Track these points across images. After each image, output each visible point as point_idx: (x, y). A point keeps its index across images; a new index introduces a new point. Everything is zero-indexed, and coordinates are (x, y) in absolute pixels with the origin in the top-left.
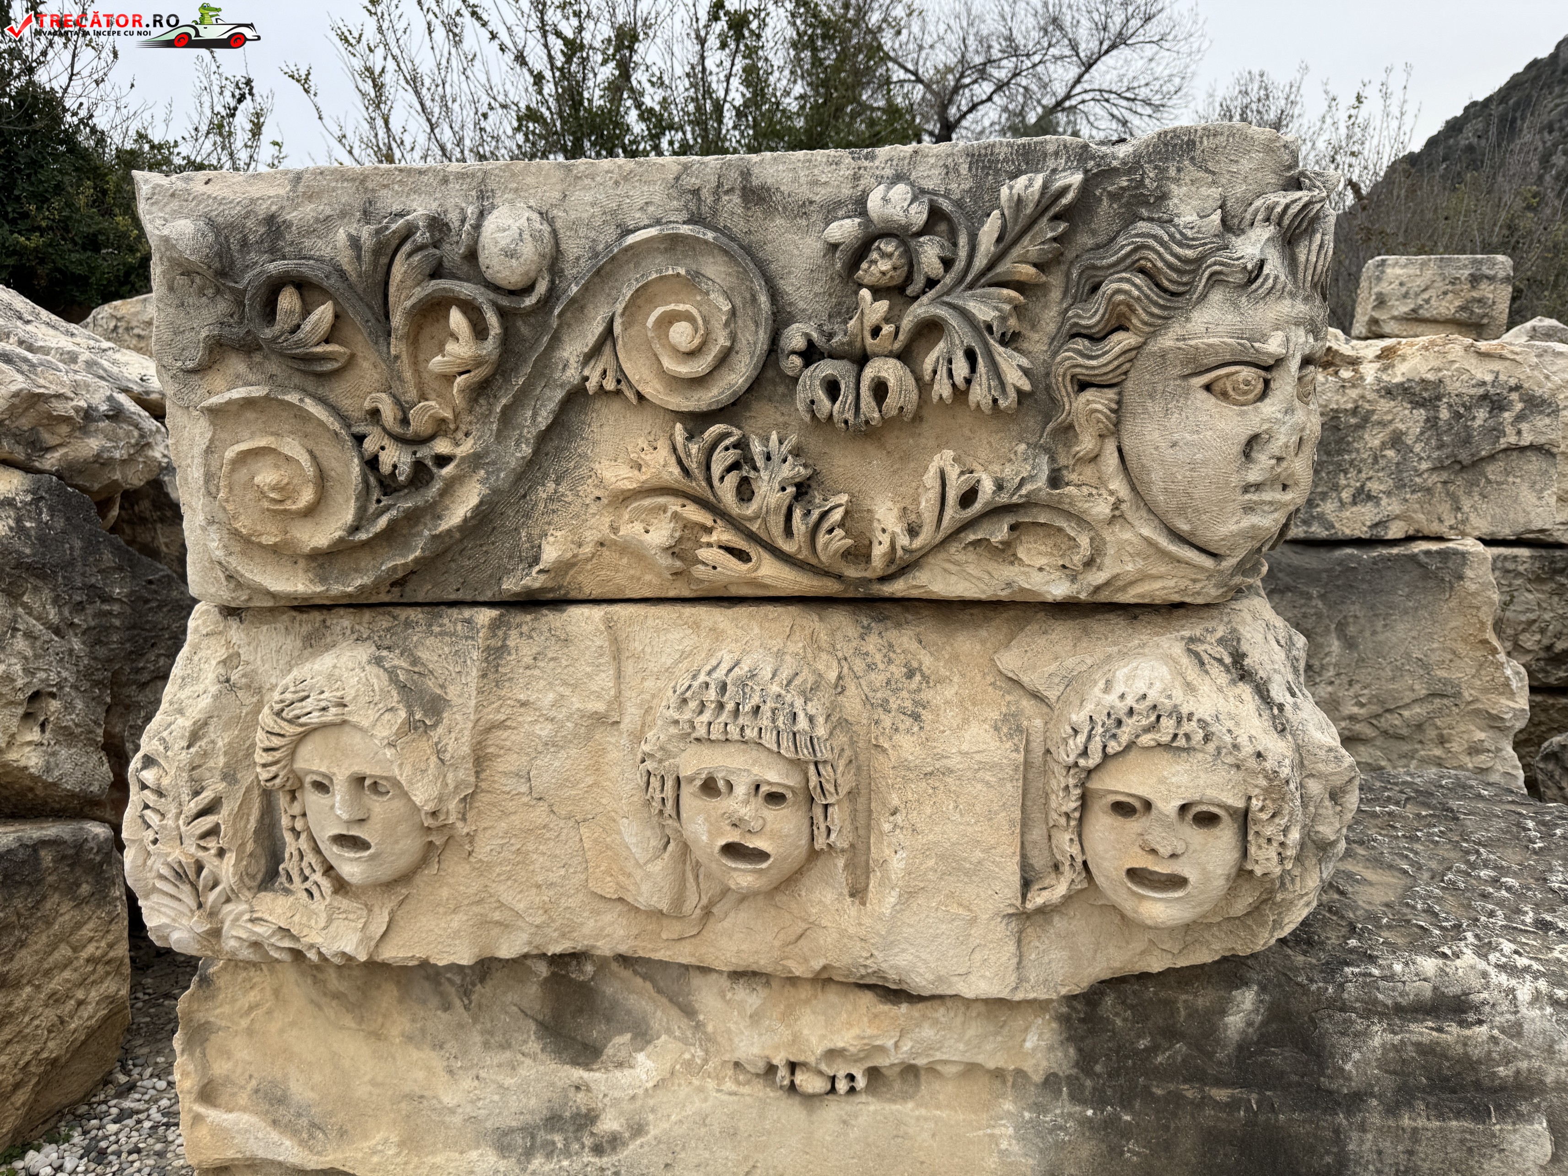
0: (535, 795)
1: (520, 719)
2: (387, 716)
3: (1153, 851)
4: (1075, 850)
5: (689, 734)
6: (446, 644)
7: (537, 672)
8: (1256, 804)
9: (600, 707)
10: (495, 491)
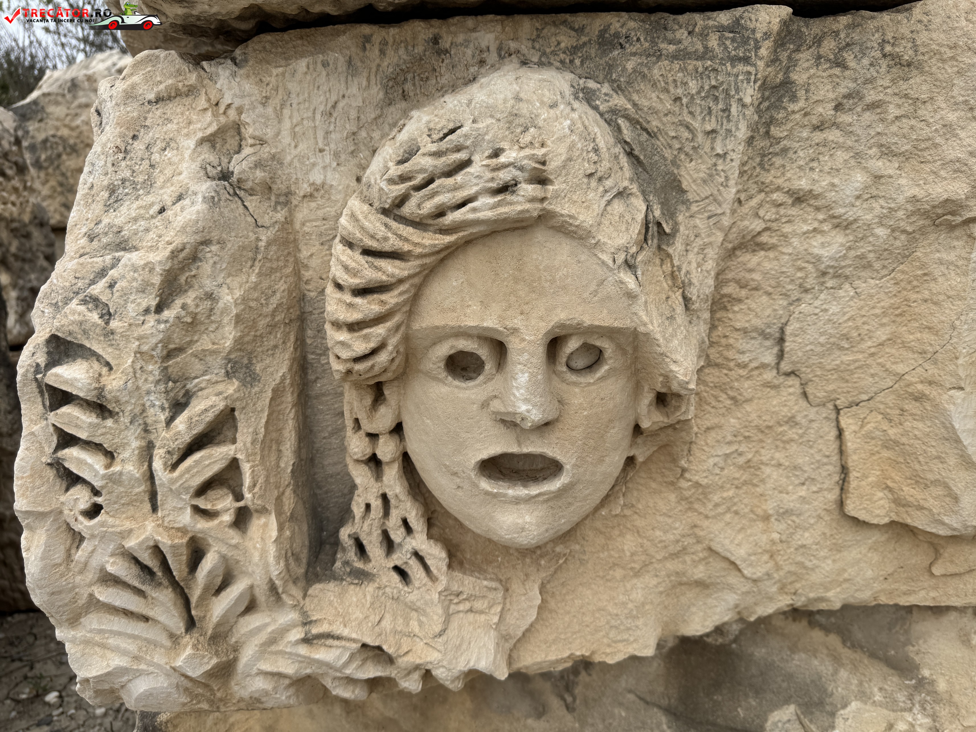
0: (785, 366)
1: (787, 229)
7: (833, 135)
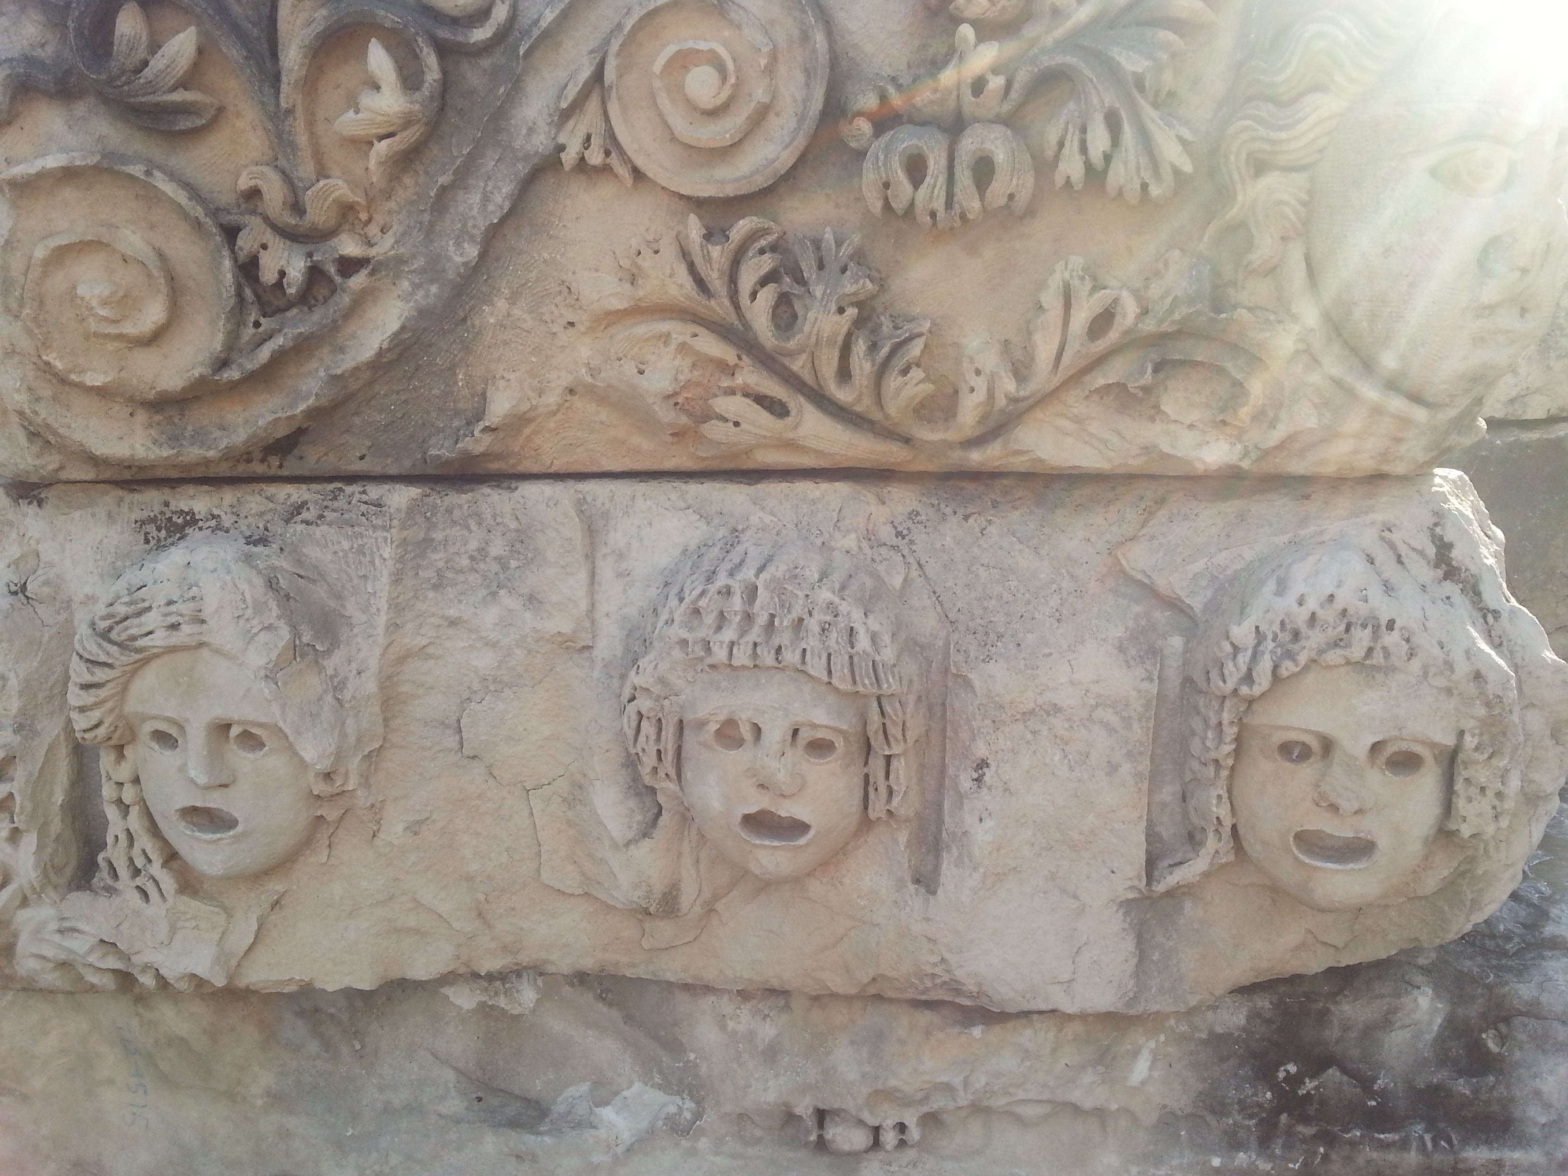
0: (467, 752)
1: (448, 644)
2: (263, 637)
3: (1334, 808)
4: (1224, 812)
5: (701, 659)
6: (347, 537)
8: (1470, 741)
9: (566, 627)
10: (423, 313)
